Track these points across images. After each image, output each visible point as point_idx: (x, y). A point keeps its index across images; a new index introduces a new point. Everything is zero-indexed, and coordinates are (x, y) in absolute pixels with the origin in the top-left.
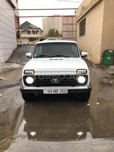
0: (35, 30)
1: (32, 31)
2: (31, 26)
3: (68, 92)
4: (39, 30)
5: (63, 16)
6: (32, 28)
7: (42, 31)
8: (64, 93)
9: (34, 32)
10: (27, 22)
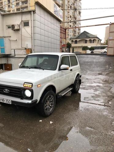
0: (92, 39)
1: (89, 40)
2: (88, 35)
3: (12, 103)
4: (96, 39)
5: (111, 24)
6: (90, 38)
7: (100, 40)
8: (9, 103)
9: (90, 41)
10: (85, 31)
